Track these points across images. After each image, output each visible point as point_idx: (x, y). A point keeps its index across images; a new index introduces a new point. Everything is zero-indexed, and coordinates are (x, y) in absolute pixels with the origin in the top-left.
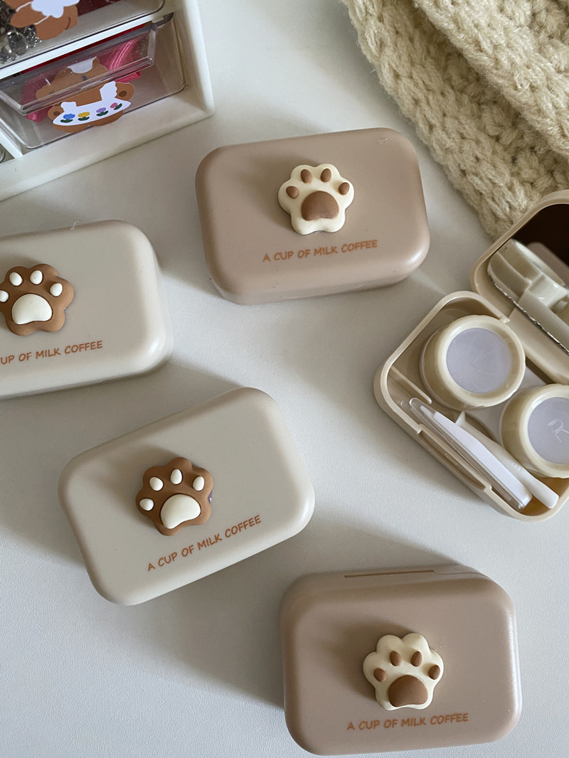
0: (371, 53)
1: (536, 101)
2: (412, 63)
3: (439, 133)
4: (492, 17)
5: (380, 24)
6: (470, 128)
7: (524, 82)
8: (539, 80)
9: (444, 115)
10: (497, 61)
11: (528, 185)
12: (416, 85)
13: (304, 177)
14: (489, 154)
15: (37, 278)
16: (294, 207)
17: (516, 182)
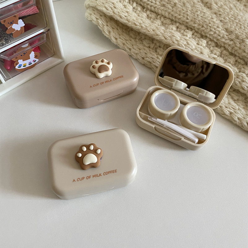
0: (107, 35)
1: (155, 33)
2: (120, 35)
3: (133, 50)
5: (108, 27)
6: (141, 46)
7: (151, 30)
9: (133, 45)
10: (142, 27)
12: (122, 40)
13: (97, 62)
14: (148, 51)
16: (96, 71)
17: (158, 56)
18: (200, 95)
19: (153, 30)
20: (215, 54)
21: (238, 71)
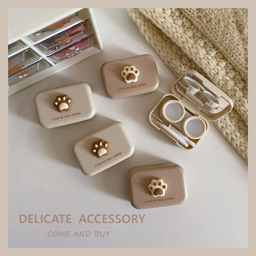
0: (143, 33)
2: (153, 35)
4: (172, 25)
5: (144, 26)
6: (169, 51)
7: (181, 41)
8: (184, 40)
9: (163, 47)
10: (174, 36)
11: (185, 65)
12: (155, 40)
13: (127, 70)
14: (174, 57)
15: (64, 99)
16: (125, 77)
17: (182, 64)
18: (206, 105)
19: (183, 42)
20: (229, 77)
21: (242, 96)
